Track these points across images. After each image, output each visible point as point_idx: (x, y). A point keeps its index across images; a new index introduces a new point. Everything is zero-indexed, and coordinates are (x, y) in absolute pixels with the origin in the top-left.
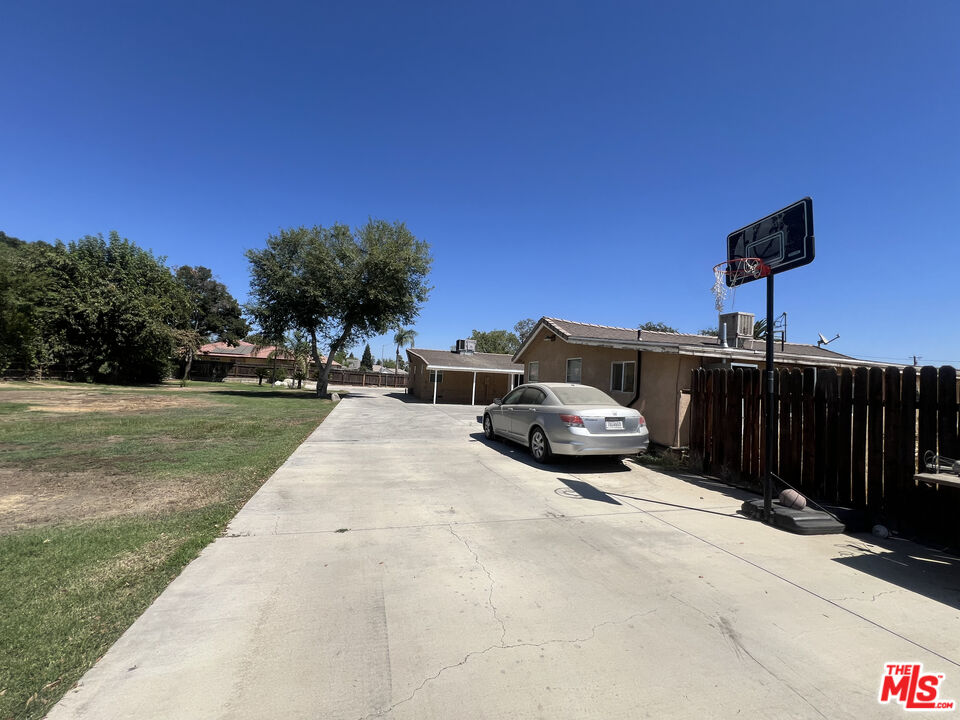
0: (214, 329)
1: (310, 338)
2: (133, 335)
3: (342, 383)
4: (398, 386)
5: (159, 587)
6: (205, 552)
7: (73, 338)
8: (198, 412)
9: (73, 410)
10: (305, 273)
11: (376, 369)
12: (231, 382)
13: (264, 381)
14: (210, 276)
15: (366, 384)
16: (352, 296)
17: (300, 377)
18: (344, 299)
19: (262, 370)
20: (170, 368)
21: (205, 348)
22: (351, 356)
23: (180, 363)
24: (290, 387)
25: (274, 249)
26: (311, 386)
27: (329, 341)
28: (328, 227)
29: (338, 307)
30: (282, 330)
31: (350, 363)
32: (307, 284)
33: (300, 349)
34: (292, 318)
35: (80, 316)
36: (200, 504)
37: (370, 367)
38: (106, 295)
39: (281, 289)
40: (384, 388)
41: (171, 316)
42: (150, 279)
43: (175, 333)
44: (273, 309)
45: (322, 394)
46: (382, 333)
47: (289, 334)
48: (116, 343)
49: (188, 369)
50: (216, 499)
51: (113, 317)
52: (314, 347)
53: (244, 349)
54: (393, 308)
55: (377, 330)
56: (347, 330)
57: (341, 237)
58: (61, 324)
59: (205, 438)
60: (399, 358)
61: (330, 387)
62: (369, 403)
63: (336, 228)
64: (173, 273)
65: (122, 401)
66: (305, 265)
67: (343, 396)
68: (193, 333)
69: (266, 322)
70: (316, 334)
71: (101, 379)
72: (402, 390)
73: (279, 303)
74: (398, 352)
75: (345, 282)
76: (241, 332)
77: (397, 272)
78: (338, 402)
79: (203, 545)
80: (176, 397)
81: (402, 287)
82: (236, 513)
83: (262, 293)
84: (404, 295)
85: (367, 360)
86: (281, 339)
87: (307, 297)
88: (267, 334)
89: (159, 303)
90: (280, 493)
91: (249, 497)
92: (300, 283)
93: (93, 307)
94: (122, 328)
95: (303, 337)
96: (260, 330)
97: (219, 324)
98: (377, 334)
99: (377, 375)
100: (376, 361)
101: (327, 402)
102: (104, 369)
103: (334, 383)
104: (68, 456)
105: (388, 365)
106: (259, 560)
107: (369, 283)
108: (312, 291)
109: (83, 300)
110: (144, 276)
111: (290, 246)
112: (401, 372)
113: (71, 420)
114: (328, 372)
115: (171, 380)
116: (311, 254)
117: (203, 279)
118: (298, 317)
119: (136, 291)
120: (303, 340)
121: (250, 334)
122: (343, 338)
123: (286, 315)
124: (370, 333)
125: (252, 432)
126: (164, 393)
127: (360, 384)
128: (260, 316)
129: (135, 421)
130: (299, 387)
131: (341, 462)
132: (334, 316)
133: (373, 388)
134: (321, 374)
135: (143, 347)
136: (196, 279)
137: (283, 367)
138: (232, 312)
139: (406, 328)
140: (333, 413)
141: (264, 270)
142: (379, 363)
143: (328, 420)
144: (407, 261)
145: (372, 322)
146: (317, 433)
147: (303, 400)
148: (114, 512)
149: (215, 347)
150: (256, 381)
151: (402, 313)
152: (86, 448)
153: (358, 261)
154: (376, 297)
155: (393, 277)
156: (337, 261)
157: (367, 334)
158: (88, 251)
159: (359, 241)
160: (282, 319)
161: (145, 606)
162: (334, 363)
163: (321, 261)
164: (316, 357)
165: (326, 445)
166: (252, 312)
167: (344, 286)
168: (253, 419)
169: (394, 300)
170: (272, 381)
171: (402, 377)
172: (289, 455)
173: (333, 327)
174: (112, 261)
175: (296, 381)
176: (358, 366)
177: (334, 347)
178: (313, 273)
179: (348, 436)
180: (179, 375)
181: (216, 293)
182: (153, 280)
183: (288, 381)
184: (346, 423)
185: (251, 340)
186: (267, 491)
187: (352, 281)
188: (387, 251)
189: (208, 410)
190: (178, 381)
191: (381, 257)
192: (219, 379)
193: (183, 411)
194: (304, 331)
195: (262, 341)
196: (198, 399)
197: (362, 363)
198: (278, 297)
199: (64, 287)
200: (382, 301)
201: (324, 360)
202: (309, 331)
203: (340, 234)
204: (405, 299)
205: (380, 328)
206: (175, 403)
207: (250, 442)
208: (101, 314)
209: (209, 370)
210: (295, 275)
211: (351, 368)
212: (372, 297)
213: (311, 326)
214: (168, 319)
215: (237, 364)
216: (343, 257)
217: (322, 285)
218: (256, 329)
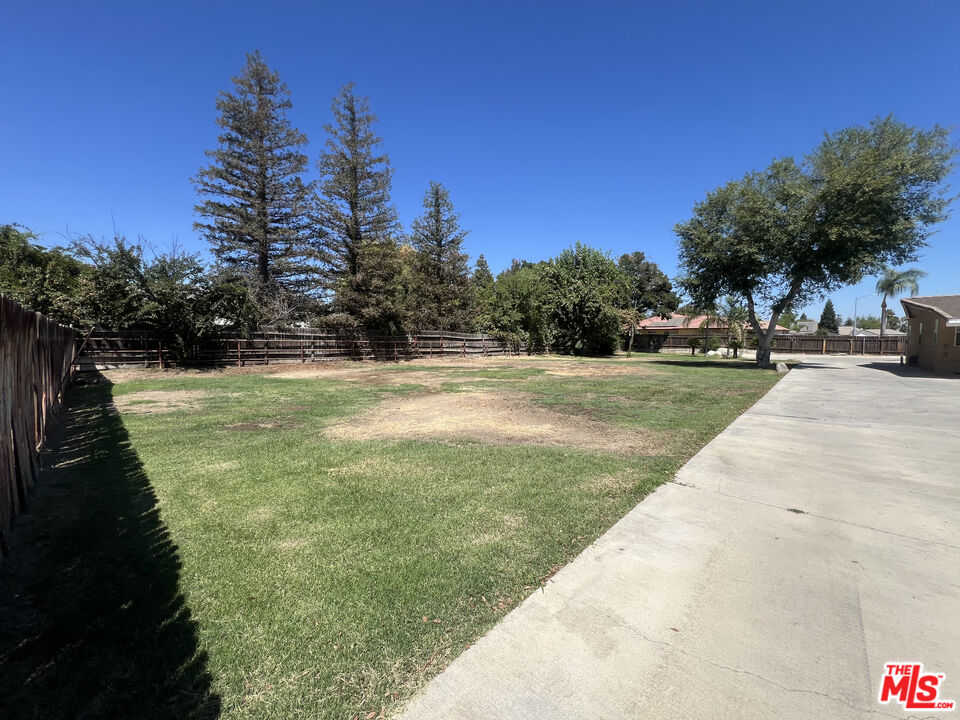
0: (649, 305)
1: (746, 301)
2: (593, 318)
3: (790, 351)
4: (885, 354)
5: (631, 504)
6: (660, 489)
7: (562, 324)
8: (642, 379)
9: (565, 374)
10: (736, 231)
11: (844, 331)
12: (666, 353)
13: (697, 351)
14: (643, 258)
15: (828, 352)
16: (801, 243)
17: (736, 346)
18: (790, 249)
19: (694, 340)
20: (619, 342)
21: (643, 323)
22: (804, 317)
23: (625, 337)
24: (724, 357)
25: (701, 215)
26: (750, 355)
27: (771, 303)
28: (763, 168)
29: (781, 260)
30: (715, 297)
31: (802, 326)
32: (740, 242)
33: (734, 315)
34: (723, 283)
35: (563, 308)
36: (652, 453)
37: (835, 329)
38: (577, 290)
39: (710, 255)
40: (859, 356)
41: (617, 299)
42: (602, 273)
43: (621, 313)
44: (703, 278)
45: (763, 363)
46: (854, 283)
47: (722, 301)
48: (583, 325)
49: (631, 342)
50: (663, 451)
51: (580, 306)
52: (752, 313)
53: (677, 321)
54: (872, 245)
55: (843, 279)
56: (795, 287)
57: (782, 174)
58: (555, 315)
59: (649, 400)
60: (887, 314)
61: (774, 357)
62: (834, 376)
63: (775, 166)
64: (616, 263)
65: (589, 368)
66: (735, 222)
67: (791, 366)
68: (633, 311)
69: (696, 291)
70: (753, 296)
71: (578, 353)
72: (895, 359)
73: (708, 270)
74: (884, 305)
75: (791, 228)
76: (672, 306)
77: (881, 191)
78: (784, 374)
79: (658, 484)
80: (625, 366)
81: (889, 211)
82: (681, 466)
83: (690, 264)
84: (894, 222)
85: (829, 320)
86: (711, 306)
87: (740, 257)
88: (697, 304)
89: (609, 290)
90: (720, 457)
91: (691, 455)
92: (732, 244)
93: (570, 301)
94: (587, 313)
95: (737, 301)
96: (691, 300)
97: (653, 300)
98: (843, 285)
99: (846, 339)
100: (845, 320)
101: (771, 372)
102: (578, 345)
103: (780, 351)
104: (568, 404)
105: (865, 324)
106: (705, 510)
107: (828, 220)
108: (746, 249)
109: (565, 296)
110: (597, 270)
111: (718, 207)
112: (890, 332)
113: (566, 381)
114: (770, 339)
115: (620, 352)
116: (743, 208)
117: (638, 263)
118: (731, 281)
119: (593, 283)
120: (737, 305)
121: (681, 305)
122: (791, 296)
123: (717, 281)
124: (831, 286)
125: (690, 398)
126: (616, 363)
127: (820, 352)
128: (689, 286)
129: (600, 384)
130: (735, 356)
131: (794, 440)
132: (776, 271)
133: (839, 356)
134: (762, 341)
135: (601, 327)
136: (634, 264)
137: (715, 336)
138: (664, 288)
139: (899, 269)
140: (780, 386)
141: (691, 240)
142: (849, 323)
143: (772, 392)
144: (899, 172)
145: (834, 270)
146: (759, 405)
147: (741, 371)
148: (596, 446)
149: (651, 322)
150: (689, 351)
151: (889, 248)
152: (575, 400)
153: (808, 196)
154: (840, 235)
155: (871, 201)
156: (778, 205)
157: (827, 286)
158: (564, 262)
159: (809, 170)
160: (712, 287)
161: (624, 513)
162: (778, 327)
163: (755, 212)
164: (754, 322)
165: (772, 420)
166: (682, 284)
167: (788, 234)
168: (689, 387)
169: (873, 233)
170: (705, 350)
171: (895, 340)
172: (728, 424)
173: (776, 285)
174: (578, 264)
175: (731, 350)
176: (814, 329)
177: (777, 309)
178: (746, 229)
179: (801, 410)
180: (625, 348)
181: (650, 272)
182: (603, 272)
183: (722, 351)
184: (797, 397)
185: (682, 312)
186: (707, 453)
187: (801, 224)
188: (859, 167)
189: (649, 377)
190: (625, 353)
191: (848, 180)
192: (656, 350)
193: (631, 377)
194: (738, 296)
195: (693, 312)
196: (641, 368)
197: (821, 325)
198: (706, 264)
199: (555, 289)
200: (851, 239)
201: (765, 325)
202: (744, 294)
203: (780, 171)
204: (895, 228)
205: (847, 276)
206: (627, 371)
207: (687, 408)
208: (575, 305)
209: (648, 342)
210: (724, 236)
211: (803, 332)
212: (833, 237)
213: (746, 288)
214: (615, 302)
215: (671, 335)
216: (785, 198)
217: (758, 240)
218: (687, 300)
